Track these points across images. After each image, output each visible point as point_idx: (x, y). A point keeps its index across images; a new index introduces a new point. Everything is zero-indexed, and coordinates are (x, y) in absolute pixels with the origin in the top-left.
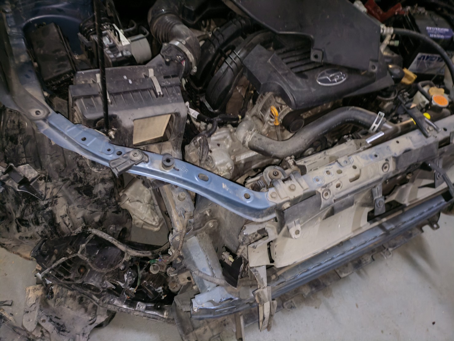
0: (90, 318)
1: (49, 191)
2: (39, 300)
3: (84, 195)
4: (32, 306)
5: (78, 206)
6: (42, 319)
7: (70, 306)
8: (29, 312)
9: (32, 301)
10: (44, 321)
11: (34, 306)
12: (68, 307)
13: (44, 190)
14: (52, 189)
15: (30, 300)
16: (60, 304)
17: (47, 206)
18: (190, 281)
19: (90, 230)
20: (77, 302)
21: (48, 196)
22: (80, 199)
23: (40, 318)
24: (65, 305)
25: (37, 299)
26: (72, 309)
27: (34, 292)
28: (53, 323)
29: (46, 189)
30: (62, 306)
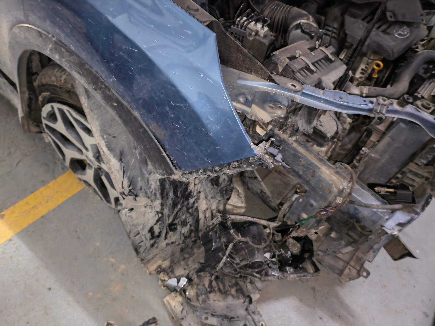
0: (242, 301)
1: (196, 187)
2: (185, 304)
3: (215, 185)
4: (182, 312)
5: (212, 198)
6: (203, 318)
7: (216, 299)
8: (184, 318)
9: (179, 309)
10: (207, 318)
11: (184, 312)
12: (214, 300)
13: (193, 187)
14: (198, 185)
15: (176, 307)
16: (204, 301)
17: (194, 203)
18: (318, 235)
19: (229, 217)
20: (218, 294)
21: (195, 194)
22: (212, 191)
23: (201, 318)
24: (210, 299)
25: (182, 304)
26: (218, 301)
27: (174, 300)
28: (217, 316)
29: (195, 185)
30: (208, 302)
